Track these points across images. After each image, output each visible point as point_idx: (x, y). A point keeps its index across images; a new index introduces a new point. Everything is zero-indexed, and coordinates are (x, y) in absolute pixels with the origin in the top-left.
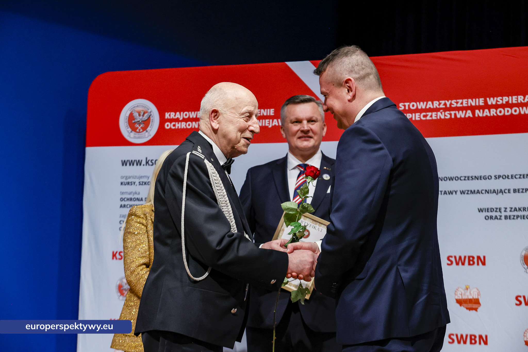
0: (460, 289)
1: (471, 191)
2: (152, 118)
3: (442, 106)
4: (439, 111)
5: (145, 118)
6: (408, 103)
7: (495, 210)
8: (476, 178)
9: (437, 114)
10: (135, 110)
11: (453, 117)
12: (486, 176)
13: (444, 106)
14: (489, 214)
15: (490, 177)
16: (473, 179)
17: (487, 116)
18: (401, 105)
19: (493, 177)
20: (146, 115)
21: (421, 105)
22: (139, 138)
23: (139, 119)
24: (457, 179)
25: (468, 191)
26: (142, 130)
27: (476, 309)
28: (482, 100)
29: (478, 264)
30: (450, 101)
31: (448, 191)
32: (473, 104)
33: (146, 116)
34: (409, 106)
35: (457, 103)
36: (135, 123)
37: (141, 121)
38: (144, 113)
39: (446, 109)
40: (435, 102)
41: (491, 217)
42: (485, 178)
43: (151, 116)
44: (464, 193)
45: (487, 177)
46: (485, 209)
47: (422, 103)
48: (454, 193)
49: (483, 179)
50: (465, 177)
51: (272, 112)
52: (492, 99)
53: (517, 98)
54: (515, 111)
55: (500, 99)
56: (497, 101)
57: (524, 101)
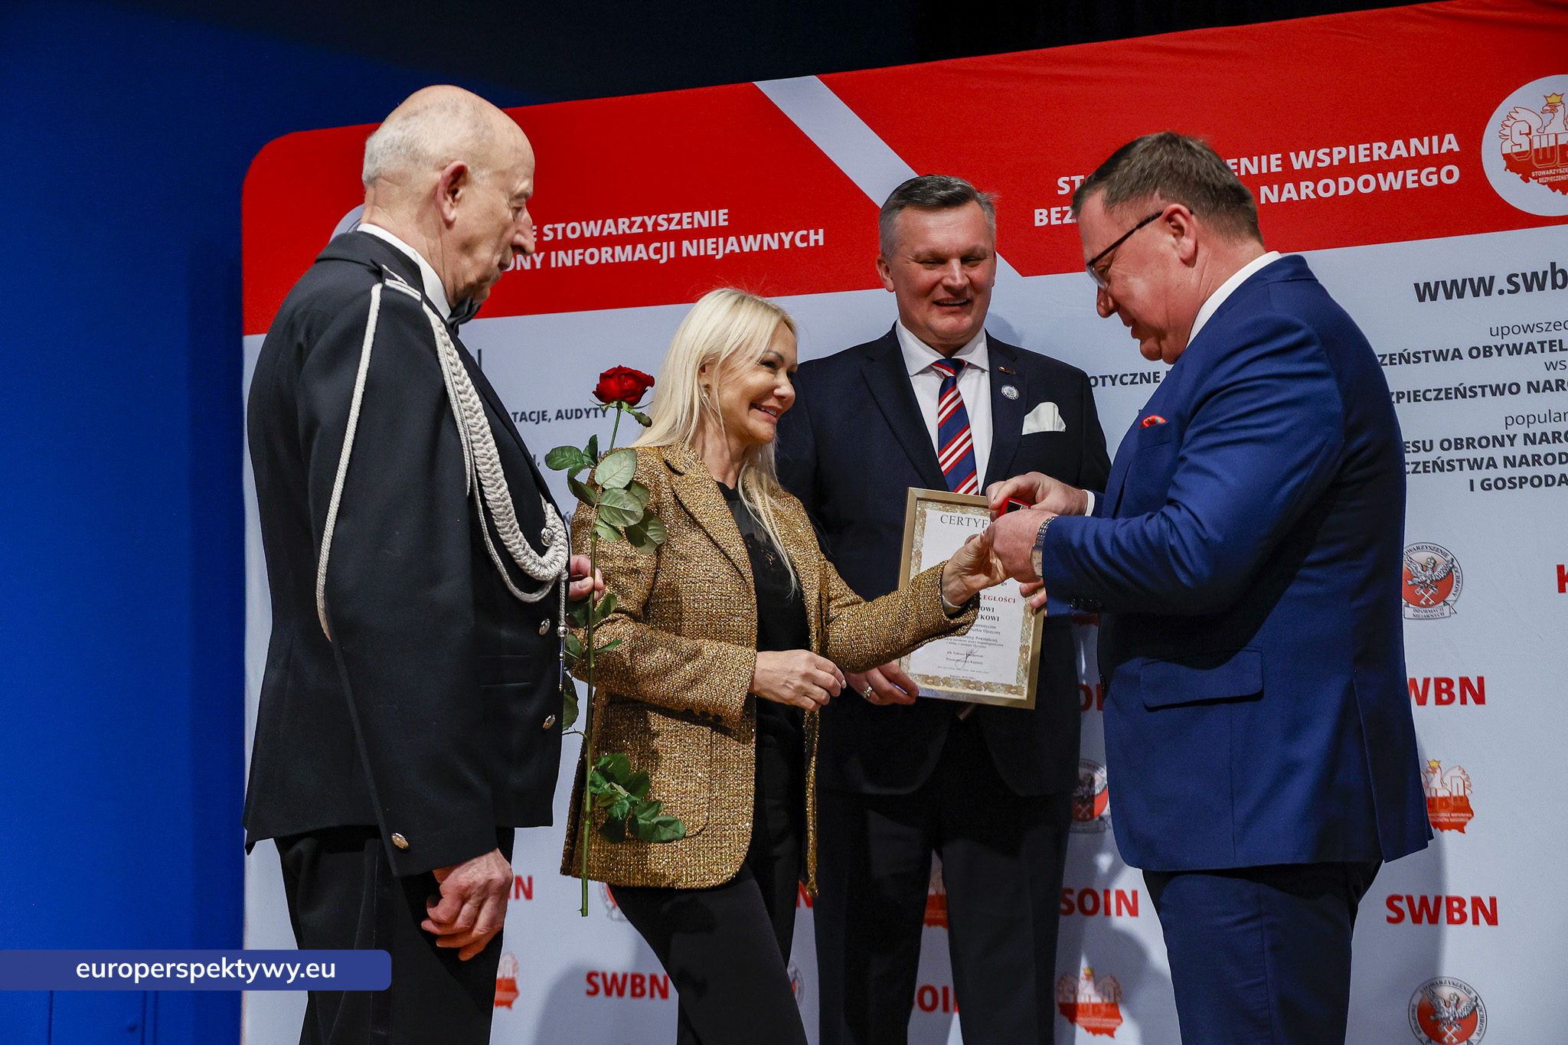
17: (1290, 200)
18: (1061, 182)
32: (1254, 171)
51: (722, 217)
52: (1303, 154)
53: (1371, 149)
54: (1365, 185)
55: (1324, 154)
56: (1317, 159)
57: (1388, 156)
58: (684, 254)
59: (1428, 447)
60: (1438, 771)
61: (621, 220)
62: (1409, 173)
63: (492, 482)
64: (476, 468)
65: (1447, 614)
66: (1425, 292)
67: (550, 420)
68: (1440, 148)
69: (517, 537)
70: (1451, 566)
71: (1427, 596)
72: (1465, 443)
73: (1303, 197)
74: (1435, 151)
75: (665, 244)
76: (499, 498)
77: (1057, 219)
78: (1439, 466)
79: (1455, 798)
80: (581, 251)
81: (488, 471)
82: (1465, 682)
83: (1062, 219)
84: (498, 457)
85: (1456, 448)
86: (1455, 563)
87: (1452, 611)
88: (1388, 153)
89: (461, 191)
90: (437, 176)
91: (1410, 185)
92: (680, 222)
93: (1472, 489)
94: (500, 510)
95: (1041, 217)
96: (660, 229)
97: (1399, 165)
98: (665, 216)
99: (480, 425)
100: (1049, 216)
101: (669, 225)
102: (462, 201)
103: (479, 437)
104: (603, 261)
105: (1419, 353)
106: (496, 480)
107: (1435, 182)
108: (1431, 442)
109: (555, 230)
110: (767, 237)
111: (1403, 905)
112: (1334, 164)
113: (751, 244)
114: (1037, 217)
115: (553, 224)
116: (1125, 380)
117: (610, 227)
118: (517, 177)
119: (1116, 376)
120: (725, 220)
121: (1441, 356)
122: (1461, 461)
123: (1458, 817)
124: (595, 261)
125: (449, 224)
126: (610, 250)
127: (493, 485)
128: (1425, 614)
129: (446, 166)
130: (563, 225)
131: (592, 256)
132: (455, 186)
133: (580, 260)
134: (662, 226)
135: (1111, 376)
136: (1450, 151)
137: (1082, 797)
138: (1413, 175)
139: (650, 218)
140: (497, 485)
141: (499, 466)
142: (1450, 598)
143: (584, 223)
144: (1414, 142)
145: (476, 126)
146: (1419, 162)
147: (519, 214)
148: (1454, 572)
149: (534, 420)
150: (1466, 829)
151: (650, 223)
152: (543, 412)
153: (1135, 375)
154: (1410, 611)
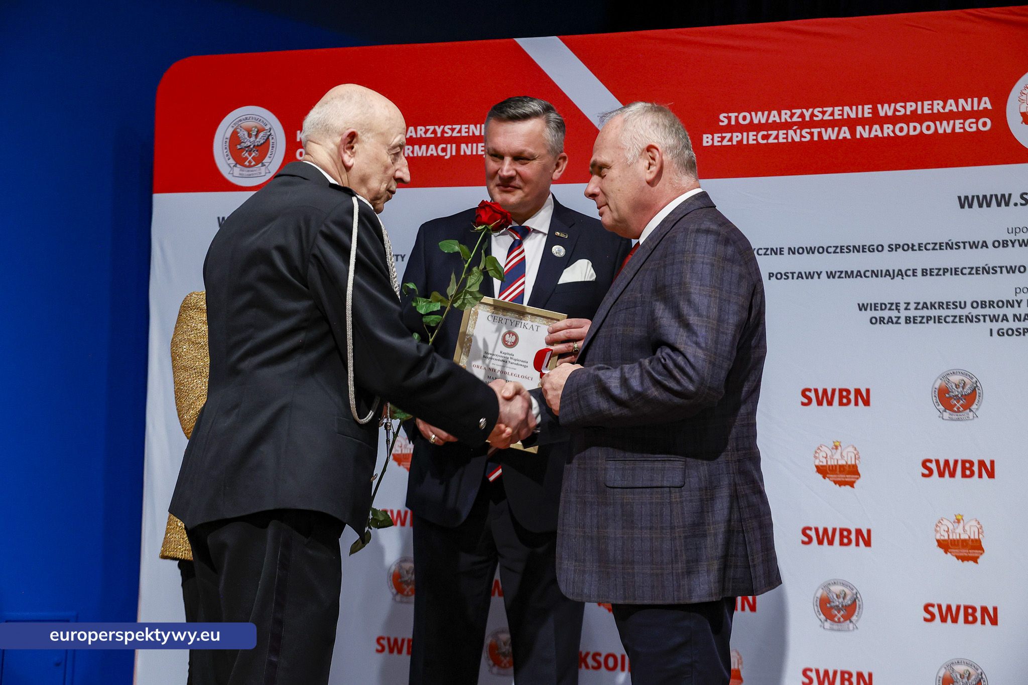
0: (824, 448)
1: (846, 272)
2: (273, 141)
3: (795, 119)
4: (791, 129)
5: (260, 140)
6: (736, 114)
7: (888, 306)
8: (856, 249)
9: (787, 134)
10: (241, 127)
11: (816, 138)
12: (873, 245)
13: (800, 120)
14: (878, 314)
15: (880, 248)
16: (850, 250)
17: (876, 136)
18: (722, 117)
19: (886, 248)
20: (261, 134)
21: (760, 118)
22: (249, 177)
23: (248, 142)
24: (821, 250)
25: (841, 272)
26: (255, 162)
27: (851, 484)
28: (869, 108)
29: (856, 404)
30: (811, 110)
31: (805, 273)
32: (853, 116)
33: (262, 136)
34: (737, 117)
35: (824, 113)
36: (242, 149)
37: (252, 147)
38: (258, 132)
39: (803, 125)
40: (783, 112)
41: (882, 320)
42: (871, 249)
43: (270, 137)
44: (834, 277)
45: (875, 247)
46: (871, 304)
47: (760, 113)
48: (816, 275)
49: (867, 250)
50: (837, 247)
52: (886, 106)
53: (932, 105)
54: (927, 128)
55: (900, 106)
56: (895, 110)
57: (944, 110)
58: (462, 153)
59: (963, 306)
60: (962, 522)
61: (419, 128)
62: (957, 122)
65: (971, 417)
66: (965, 202)
68: (978, 107)
70: (975, 385)
71: (958, 405)
72: (987, 304)
74: (975, 108)
75: (449, 146)
77: (718, 142)
78: (969, 319)
79: (972, 540)
82: (981, 463)
83: (721, 142)
85: (982, 307)
86: (978, 384)
87: (975, 416)
88: (944, 108)
89: (355, 147)
91: (957, 130)
92: (460, 131)
93: (991, 335)
95: (708, 140)
96: (446, 135)
97: (950, 116)
98: (450, 127)
100: (713, 139)
101: (452, 133)
102: (357, 153)
105: (959, 242)
107: (974, 129)
108: (965, 302)
111: (935, 610)
112: (907, 114)
114: (705, 140)
116: (760, 252)
118: (392, 135)
121: (974, 245)
122: (984, 316)
123: (974, 553)
126: (411, 148)
128: (958, 417)
129: (344, 132)
132: (351, 144)
134: (447, 133)
136: (985, 108)
138: (960, 123)
139: (439, 127)
142: (974, 407)
144: (961, 101)
146: (964, 115)
147: (397, 158)
148: (977, 390)
150: (979, 561)
151: (439, 131)
153: (767, 249)
154: (946, 415)
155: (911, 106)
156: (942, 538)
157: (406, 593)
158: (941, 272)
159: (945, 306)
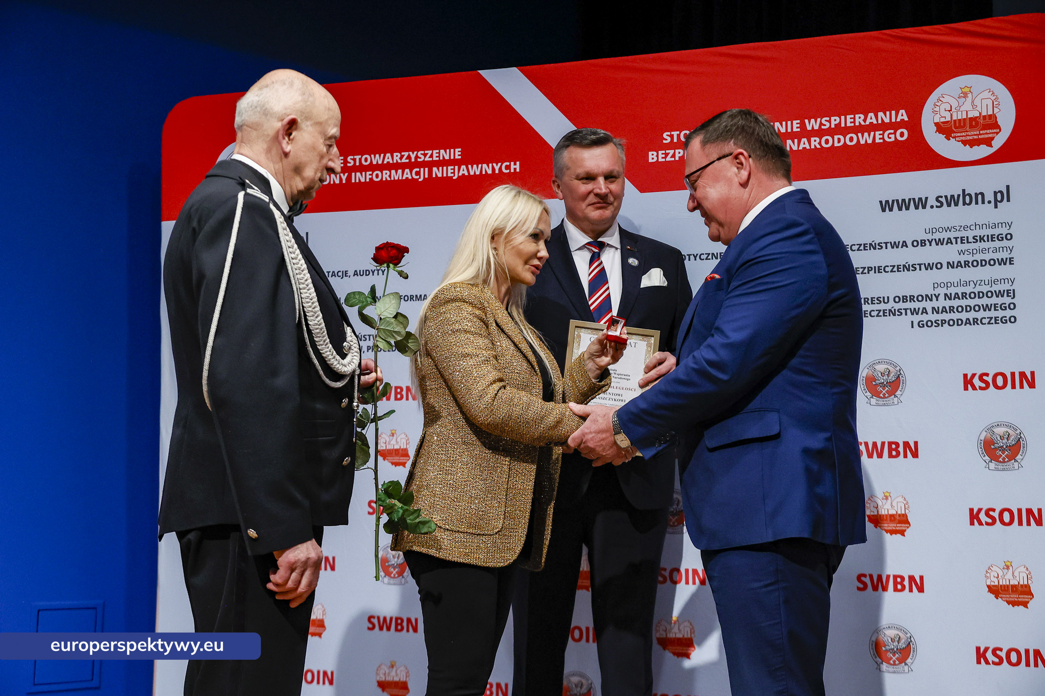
6: (678, 132)
17: (804, 148)
18: (665, 135)
28: (797, 123)
32: (783, 130)
34: (678, 135)
51: (457, 153)
52: (813, 121)
53: (854, 118)
54: (850, 140)
55: (826, 121)
56: (821, 124)
57: (865, 123)
58: (434, 176)
59: (886, 301)
60: (889, 498)
61: (395, 154)
62: (877, 133)
63: (313, 313)
64: (302, 305)
65: (896, 403)
66: (886, 206)
67: (350, 276)
68: (896, 119)
69: (328, 347)
70: (899, 373)
71: (884, 392)
72: (908, 299)
73: (813, 147)
74: (893, 120)
75: (422, 169)
76: (317, 324)
77: (662, 158)
78: (892, 312)
79: (899, 515)
80: (371, 173)
81: (310, 307)
82: (906, 444)
83: (665, 158)
84: (316, 298)
85: (903, 302)
86: (901, 372)
87: (899, 401)
88: (865, 120)
89: (294, 134)
90: (279, 125)
91: (878, 141)
92: (431, 156)
93: (912, 327)
94: (318, 331)
95: (653, 157)
96: (419, 160)
97: (872, 128)
98: (423, 152)
99: (305, 279)
100: (657, 156)
101: (425, 157)
102: (295, 140)
103: (305, 286)
104: (384, 179)
105: (882, 243)
106: (315, 313)
107: (893, 139)
108: (888, 297)
109: (354, 160)
110: (485, 166)
111: (867, 580)
112: (832, 127)
113: (475, 170)
114: (650, 157)
115: (354, 156)
116: (702, 257)
117: (388, 158)
118: (329, 125)
119: (697, 255)
120: (459, 155)
121: (895, 245)
122: (906, 310)
123: (901, 526)
124: (378, 179)
125: (286, 155)
126: (388, 172)
127: (313, 316)
128: (883, 403)
129: (285, 118)
130: (360, 156)
131: (377, 176)
132: (290, 131)
133: (370, 178)
134: (420, 158)
135: (694, 255)
136: (902, 120)
137: (673, 512)
138: (880, 134)
139: (413, 153)
140: (316, 315)
141: (317, 304)
142: (898, 393)
143: (372, 156)
144: (881, 114)
145: (304, 94)
146: (883, 127)
147: (331, 149)
148: (901, 377)
149: (340, 276)
150: (905, 533)
151: (413, 156)
152: (346, 271)
153: (709, 254)
154: (873, 401)
155: (835, 120)
156: (872, 514)
157: (392, 575)
158: (866, 271)
159: (870, 302)
